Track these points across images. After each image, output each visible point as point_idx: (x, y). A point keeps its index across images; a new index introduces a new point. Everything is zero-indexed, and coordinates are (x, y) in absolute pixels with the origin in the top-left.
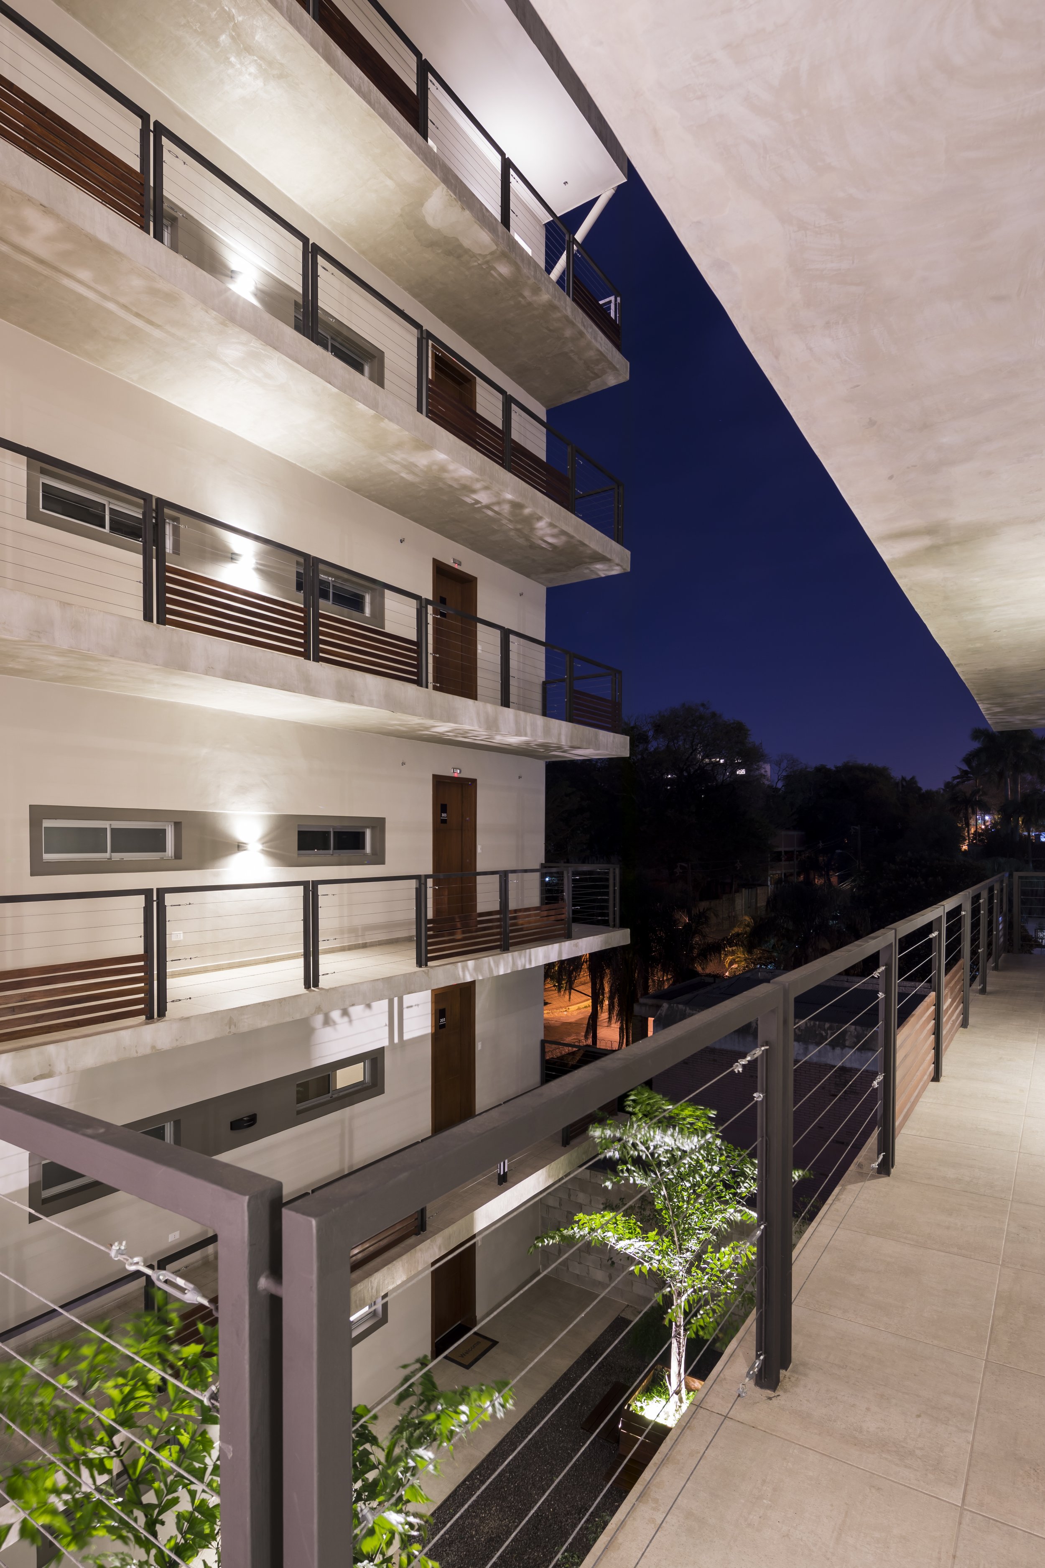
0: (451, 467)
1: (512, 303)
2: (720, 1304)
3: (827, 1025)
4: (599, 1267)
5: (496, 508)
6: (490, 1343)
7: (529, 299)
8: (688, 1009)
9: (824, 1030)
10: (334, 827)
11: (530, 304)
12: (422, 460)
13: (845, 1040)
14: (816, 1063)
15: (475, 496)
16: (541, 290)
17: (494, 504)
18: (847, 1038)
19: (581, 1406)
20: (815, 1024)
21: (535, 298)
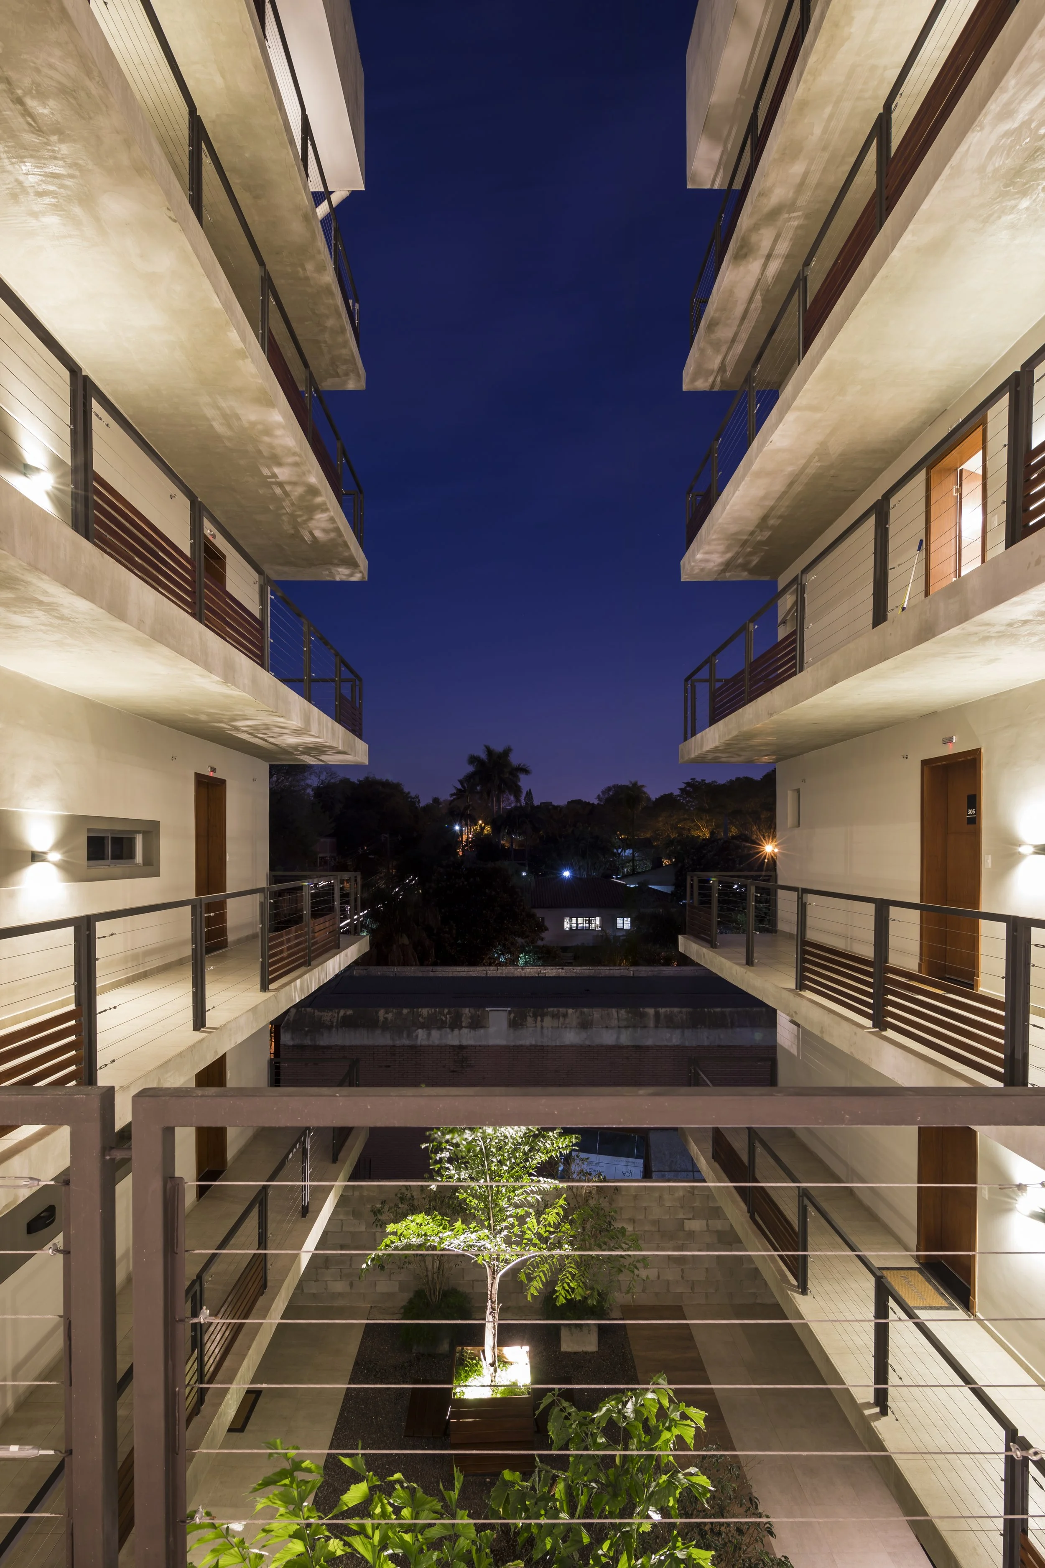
0: (279, 432)
1: (289, 270)
2: (572, 1265)
3: (446, 1011)
4: (339, 1279)
5: (288, 488)
6: (254, 1395)
7: (309, 274)
8: (316, 1011)
9: (444, 1015)
10: (112, 831)
11: (307, 279)
12: (251, 414)
13: (461, 1022)
14: (438, 1046)
15: (276, 470)
16: (325, 270)
17: (290, 483)
18: (463, 1019)
19: (376, 1418)
20: (435, 1011)
21: (315, 275)
